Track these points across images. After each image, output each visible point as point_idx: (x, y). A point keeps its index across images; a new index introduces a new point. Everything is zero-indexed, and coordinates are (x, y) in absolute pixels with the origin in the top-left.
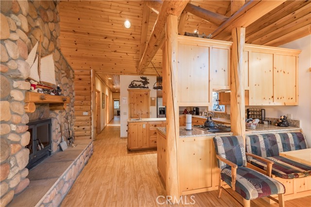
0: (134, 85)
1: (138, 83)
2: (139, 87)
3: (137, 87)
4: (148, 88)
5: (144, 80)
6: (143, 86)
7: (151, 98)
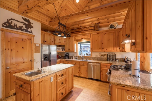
0: (13, 24)
1: (19, 25)
2: (20, 28)
3: (18, 29)
4: (31, 32)
5: (27, 23)
6: (26, 29)
7: (35, 44)
